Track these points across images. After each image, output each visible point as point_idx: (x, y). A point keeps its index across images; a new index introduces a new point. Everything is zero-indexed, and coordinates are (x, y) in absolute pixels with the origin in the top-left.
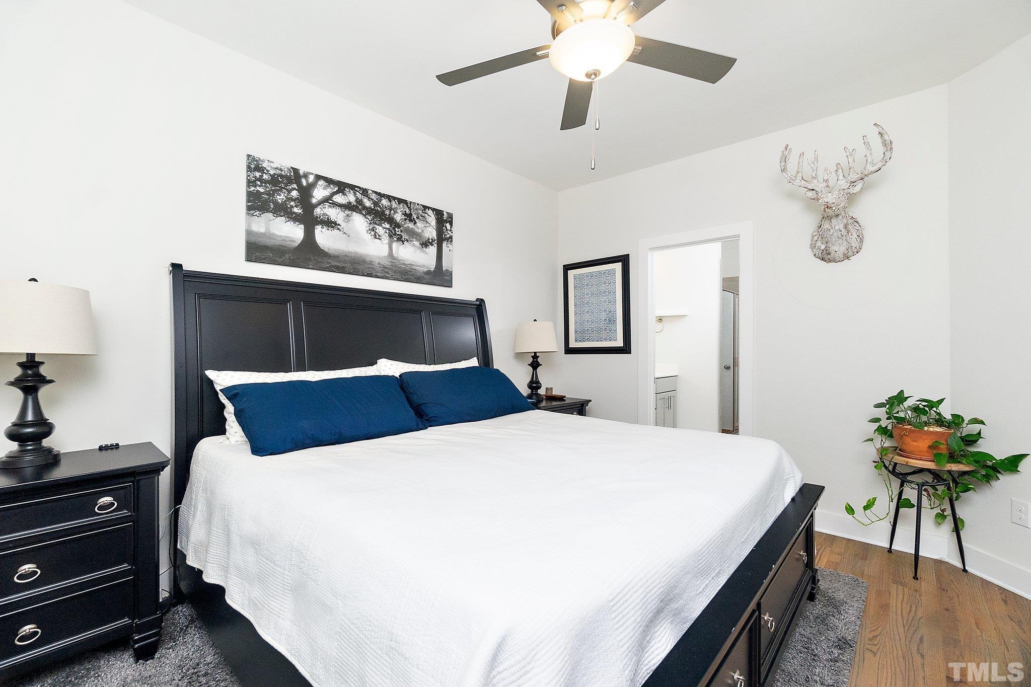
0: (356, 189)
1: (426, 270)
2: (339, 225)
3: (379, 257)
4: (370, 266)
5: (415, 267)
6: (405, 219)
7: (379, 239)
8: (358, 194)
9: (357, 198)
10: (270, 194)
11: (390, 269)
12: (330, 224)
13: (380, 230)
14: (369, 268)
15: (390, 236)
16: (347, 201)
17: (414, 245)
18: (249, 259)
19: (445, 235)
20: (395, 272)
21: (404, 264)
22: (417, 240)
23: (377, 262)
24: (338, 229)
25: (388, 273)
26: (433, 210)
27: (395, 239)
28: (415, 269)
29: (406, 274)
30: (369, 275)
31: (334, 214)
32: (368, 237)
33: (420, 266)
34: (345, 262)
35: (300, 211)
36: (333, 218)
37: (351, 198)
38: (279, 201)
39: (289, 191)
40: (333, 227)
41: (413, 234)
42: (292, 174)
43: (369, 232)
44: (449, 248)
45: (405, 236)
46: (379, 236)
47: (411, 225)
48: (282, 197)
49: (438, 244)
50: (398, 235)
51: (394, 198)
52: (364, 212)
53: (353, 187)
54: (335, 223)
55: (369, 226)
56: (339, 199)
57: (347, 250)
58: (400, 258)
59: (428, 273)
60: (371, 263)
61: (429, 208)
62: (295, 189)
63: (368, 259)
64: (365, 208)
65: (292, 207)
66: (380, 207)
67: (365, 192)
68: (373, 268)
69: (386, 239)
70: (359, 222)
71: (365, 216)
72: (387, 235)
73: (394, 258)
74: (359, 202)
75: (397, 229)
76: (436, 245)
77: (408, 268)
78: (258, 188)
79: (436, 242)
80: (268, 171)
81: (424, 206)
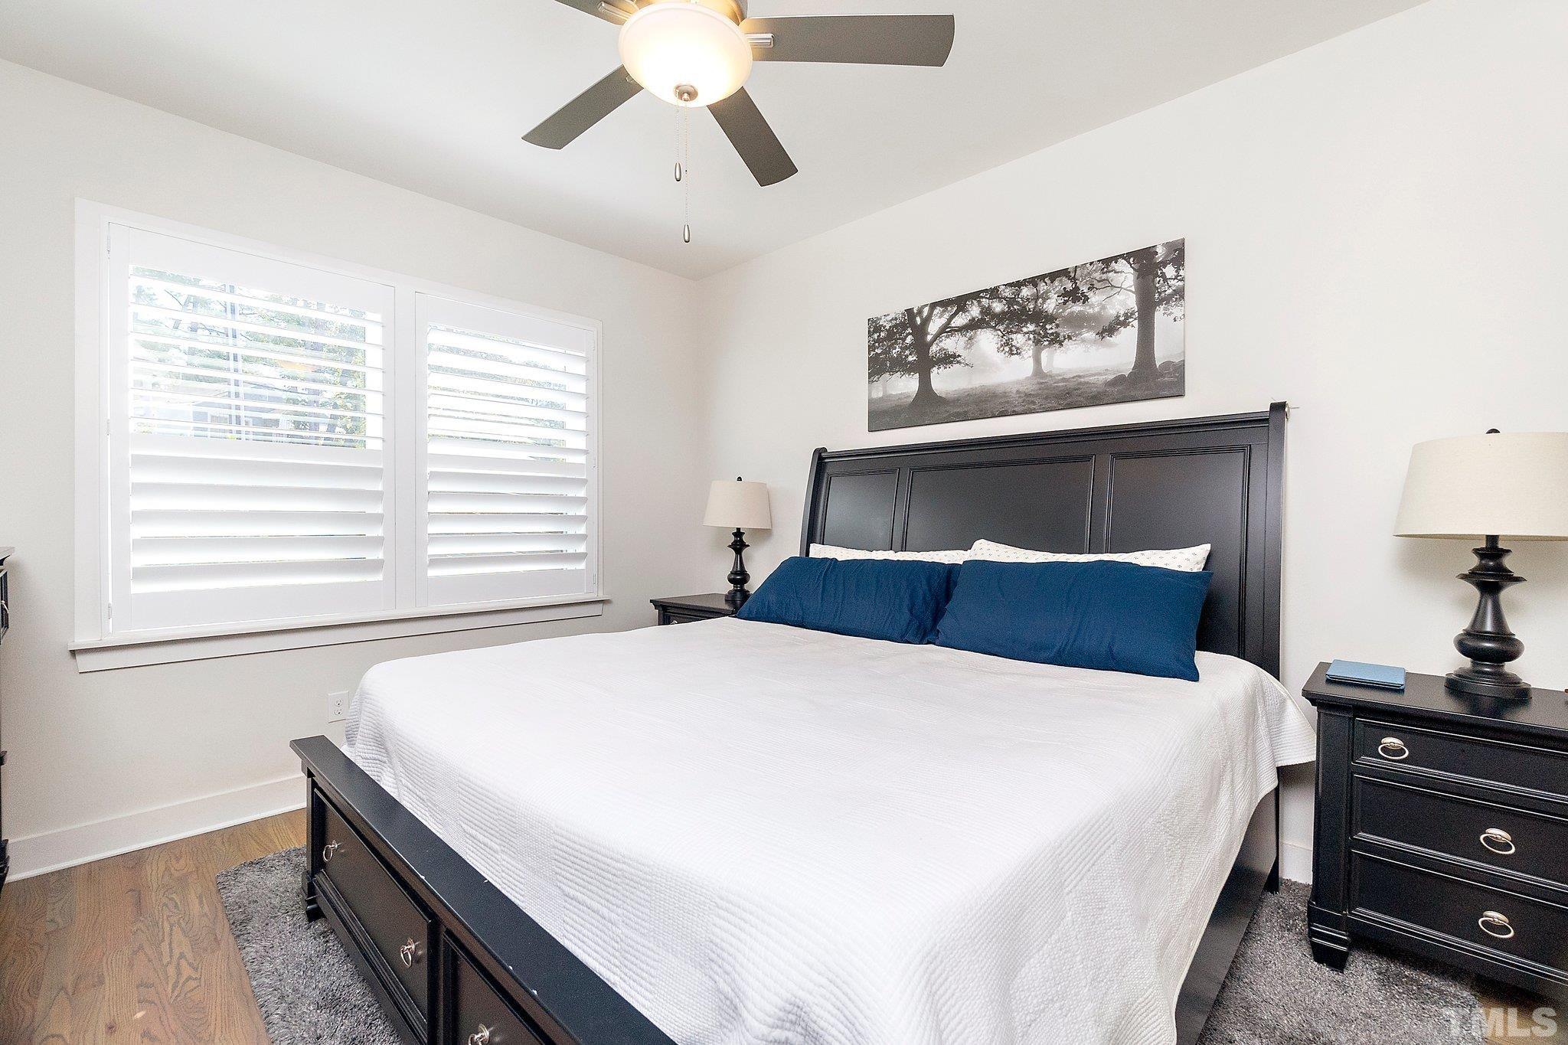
0: (981, 295)
1: (1111, 377)
2: (959, 356)
3: (1018, 382)
4: (1003, 400)
5: (1086, 379)
6: (1065, 303)
7: (1017, 354)
8: (985, 302)
9: (983, 307)
10: (886, 352)
11: (1037, 395)
12: (949, 359)
13: (1019, 339)
14: (1001, 403)
15: (1037, 342)
16: (970, 318)
17: (1083, 341)
18: (871, 429)
19: (1160, 293)
20: (1046, 398)
21: (1064, 380)
22: (1090, 328)
23: (1014, 390)
24: (958, 362)
25: (1034, 403)
26: (1126, 257)
27: (1046, 343)
28: (1088, 383)
29: (1070, 395)
30: (1003, 414)
31: (950, 344)
32: (1000, 358)
33: (1099, 374)
34: (966, 404)
35: (915, 358)
36: (951, 351)
37: (975, 311)
38: (895, 355)
39: (904, 340)
40: (951, 362)
41: (1079, 322)
42: (906, 318)
43: (1002, 349)
44: (1173, 316)
45: (1064, 331)
46: (1018, 349)
47: (1077, 308)
48: (897, 350)
49: (1140, 318)
50: (1052, 334)
51: (1042, 277)
52: (993, 324)
53: (975, 296)
54: (954, 356)
55: (1001, 341)
56: (960, 320)
57: (970, 387)
58: (1055, 372)
59: (1119, 380)
60: (1005, 394)
61: (1115, 259)
62: (909, 334)
63: (1001, 390)
64: (994, 316)
65: (907, 356)
66: (1018, 303)
67: (994, 293)
68: (1008, 402)
69: (1029, 351)
70: (987, 340)
71: (994, 328)
72: (1031, 342)
73: (1044, 376)
74: (986, 311)
75: (1048, 327)
76: (1136, 323)
77: (1071, 385)
78: (876, 350)
79: (1137, 314)
80: (884, 327)
81: (1103, 261)
